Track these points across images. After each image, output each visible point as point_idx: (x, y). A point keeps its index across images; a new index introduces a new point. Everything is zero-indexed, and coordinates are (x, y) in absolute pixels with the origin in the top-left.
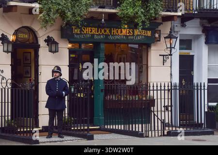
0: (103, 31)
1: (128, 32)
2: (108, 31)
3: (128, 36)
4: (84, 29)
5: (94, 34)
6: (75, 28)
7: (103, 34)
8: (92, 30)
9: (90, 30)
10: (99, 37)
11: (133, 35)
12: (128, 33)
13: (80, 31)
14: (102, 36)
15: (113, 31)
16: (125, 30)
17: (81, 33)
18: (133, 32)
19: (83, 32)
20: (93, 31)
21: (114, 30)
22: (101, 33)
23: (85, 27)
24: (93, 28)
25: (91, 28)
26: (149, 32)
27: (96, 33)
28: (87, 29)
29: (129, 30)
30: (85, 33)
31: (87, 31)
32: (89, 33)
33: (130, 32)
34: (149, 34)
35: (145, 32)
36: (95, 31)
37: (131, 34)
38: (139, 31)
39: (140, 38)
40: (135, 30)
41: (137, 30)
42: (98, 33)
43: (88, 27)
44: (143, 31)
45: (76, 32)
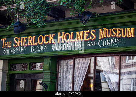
0: (44, 39)
1: (86, 35)
2: (51, 38)
3: (87, 41)
4: (17, 40)
5: (30, 45)
6: (5, 41)
7: (44, 43)
8: (27, 40)
9: (25, 41)
10: (38, 49)
11: (97, 39)
12: (87, 37)
13: (12, 44)
14: (42, 48)
15: (59, 37)
16: (82, 32)
17: (12, 47)
18: (97, 34)
19: (16, 44)
20: (29, 41)
21: (61, 35)
22: (40, 42)
23: (18, 37)
24: (29, 37)
25: (26, 37)
26: (130, 30)
27: (34, 44)
28: (20, 40)
29: (88, 31)
30: (17, 46)
31: (20, 43)
32: (24, 45)
33: (90, 35)
34: (130, 34)
35: (121, 31)
36: (32, 41)
37: (92, 37)
38: (109, 31)
39: (110, 42)
40: (100, 30)
41: (105, 29)
42: (36, 44)
43: (23, 37)
44: (117, 29)
45: (6, 46)
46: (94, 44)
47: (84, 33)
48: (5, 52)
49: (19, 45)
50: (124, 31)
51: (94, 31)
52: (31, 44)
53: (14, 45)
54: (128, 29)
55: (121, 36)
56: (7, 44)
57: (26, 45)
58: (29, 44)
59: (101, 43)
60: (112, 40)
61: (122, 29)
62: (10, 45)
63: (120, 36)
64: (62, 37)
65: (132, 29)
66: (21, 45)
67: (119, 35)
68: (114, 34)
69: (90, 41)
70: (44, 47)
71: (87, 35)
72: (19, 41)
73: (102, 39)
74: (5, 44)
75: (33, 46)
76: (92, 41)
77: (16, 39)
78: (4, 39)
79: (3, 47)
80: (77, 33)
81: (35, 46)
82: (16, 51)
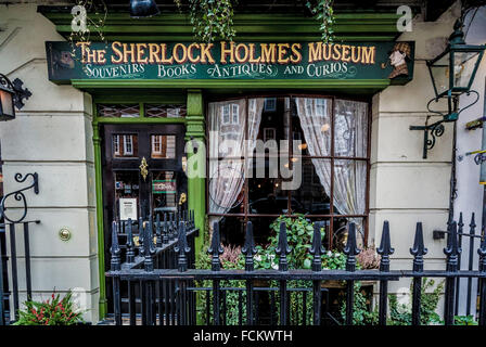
0: (187, 53)
1: (281, 52)
2: (205, 52)
3: (284, 65)
4: (121, 49)
5: (156, 63)
6: (87, 47)
7: (188, 61)
8: (147, 51)
9: (141, 52)
10: (174, 72)
11: (304, 62)
12: (284, 57)
13: (107, 56)
14: (184, 70)
15: (223, 51)
16: (272, 46)
17: (109, 62)
19: (117, 57)
20: (151, 53)
21: (228, 47)
22: (180, 57)
23: (122, 42)
24: (151, 45)
25: (144, 45)
26: (368, 50)
27: (163, 60)
28: (129, 48)
29: (287, 45)
30: (122, 62)
31: (129, 55)
32: (139, 60)
33: (289, 52)
34: (368, 58)
35: (350, 50)
36: (160, 54)
37: (295, 57)
38: (327, 48)
39: (329, 70)
40: (311, 45)
41: (319, 44)
42: (170, 61)
43: (135, 42)
44: (344, 47)
45: (92, 58)
46: (299, 70)
47: (277, 48)
48: (89, 73)
49: (125, 61)
50: (356, 50)
51: (298, 46)
52: (158, 60)
53: (113, 60)
54: (364, 49)
55: (351, 61)
56: (94, 56)
57: (145, 61)
58: (152, 61)
59: (312, 70)
60: (333, 66)
61: (353, 47)
62: (102, 59)
63: (348, 60)
64: (231, 51)
65: (372, 49)
66: (133, 60)
67: (347, 56)
68: (336, 56)
69: (290, 63)
70: (189, 69)
71: (284, 52)
72: (126, 52)
73: (314, 62)
74: (89, 56)
75: (162, 64)
76: (295, 64)
77: (117, 46)
78: (83, 43)
79: (83, 61)
80: (264, 46)
81: (169, 64)
82: (119, 71)
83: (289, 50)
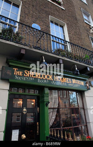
0: (46, 77)
1: (67, 80)
2: (51, 77)
3: (68, 83)
6: (17, 70)
10: (43, 81)
15: (55, 78)
16: (65, 78)
18: (72, 81)
20: (36, 75)
23: (28, 71)
24: (36, 73)
27: (40, 78)
32: (32, 76)
34: (83, 84)
35: (79, 82)
42: (41, 78)
45: (18, 74)
46: (71, 85)
48: (16, 78)
49: (28, 76)
52: (38, 77)
53: (25, 75)
56: (19, 73)
57: (34, 77)
58: (36, 77)
59: (74, 85)
62: (21, 74)
63: (79, 84)
64: (57, 78)
65: (83, 82)
66: (31, 76)
70: (46, 81)
72: (29, 73)
74: (17, 73)
75: (39, 78)
76: (70, 83)
77: (26, 71)
78: (15, 69)
79: (15, 74)
81: (41, 79)
82: (26, 79)
83: (69, 80)
